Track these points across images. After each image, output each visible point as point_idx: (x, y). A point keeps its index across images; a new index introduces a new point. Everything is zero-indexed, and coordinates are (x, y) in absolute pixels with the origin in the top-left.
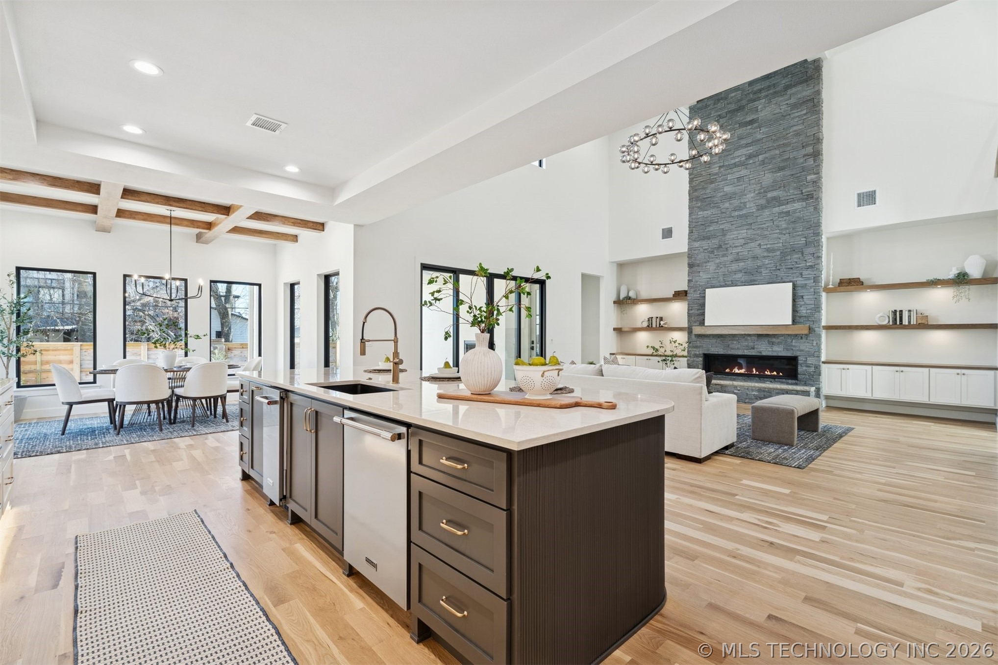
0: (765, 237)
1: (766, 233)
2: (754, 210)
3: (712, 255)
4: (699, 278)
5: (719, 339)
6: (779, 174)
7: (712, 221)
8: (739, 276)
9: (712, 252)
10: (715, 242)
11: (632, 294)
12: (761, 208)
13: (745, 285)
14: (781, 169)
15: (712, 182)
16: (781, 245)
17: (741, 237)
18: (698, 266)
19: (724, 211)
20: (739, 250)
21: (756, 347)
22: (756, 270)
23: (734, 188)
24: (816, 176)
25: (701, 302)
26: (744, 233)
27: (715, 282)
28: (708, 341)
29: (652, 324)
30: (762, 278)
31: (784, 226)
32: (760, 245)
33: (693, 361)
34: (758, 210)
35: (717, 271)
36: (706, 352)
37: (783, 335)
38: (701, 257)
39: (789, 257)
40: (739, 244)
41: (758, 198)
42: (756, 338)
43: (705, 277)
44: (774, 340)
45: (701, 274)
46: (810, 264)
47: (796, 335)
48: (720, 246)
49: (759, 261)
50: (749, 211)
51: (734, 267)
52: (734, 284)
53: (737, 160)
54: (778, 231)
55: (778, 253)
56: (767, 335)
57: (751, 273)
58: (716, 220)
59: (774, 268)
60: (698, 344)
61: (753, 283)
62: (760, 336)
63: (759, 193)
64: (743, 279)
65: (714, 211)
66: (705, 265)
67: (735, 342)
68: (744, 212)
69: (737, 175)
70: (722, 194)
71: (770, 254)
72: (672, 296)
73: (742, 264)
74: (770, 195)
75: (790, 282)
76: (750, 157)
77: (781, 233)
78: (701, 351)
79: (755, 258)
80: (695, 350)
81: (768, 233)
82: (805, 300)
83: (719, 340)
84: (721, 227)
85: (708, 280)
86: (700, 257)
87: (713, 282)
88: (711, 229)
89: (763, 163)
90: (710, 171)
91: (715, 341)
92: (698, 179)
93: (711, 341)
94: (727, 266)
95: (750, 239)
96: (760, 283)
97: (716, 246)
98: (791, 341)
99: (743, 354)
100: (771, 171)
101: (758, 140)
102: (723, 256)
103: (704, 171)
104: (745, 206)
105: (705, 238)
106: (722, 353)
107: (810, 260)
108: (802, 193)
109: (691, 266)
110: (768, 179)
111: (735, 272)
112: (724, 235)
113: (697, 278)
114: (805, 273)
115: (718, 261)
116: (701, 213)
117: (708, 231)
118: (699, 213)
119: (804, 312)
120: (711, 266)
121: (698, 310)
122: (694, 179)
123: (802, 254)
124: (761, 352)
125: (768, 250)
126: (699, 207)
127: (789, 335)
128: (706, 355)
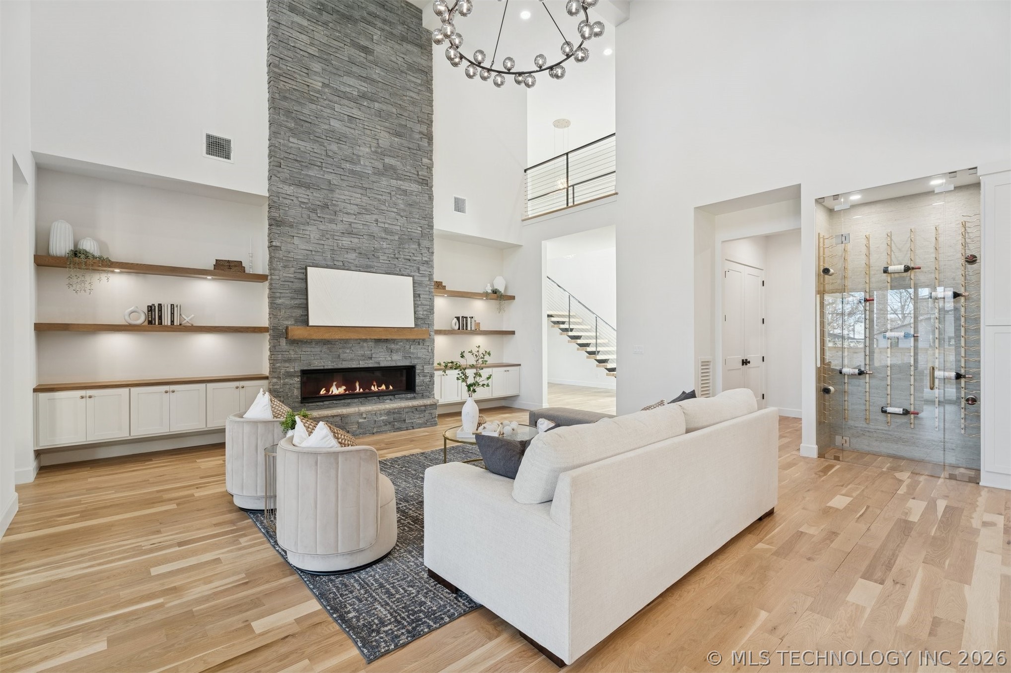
0: (382, 212)
1: (383, 207)
2: (370, 172)
3: (313, 216)
4: (293, 246)
5: (326, 346)
6: (396, 139)
7: (313, 162)
8: (352, 256)
9: (314, 211)
10: (317, 197)
11: (89, 245)
12: (378, 173)
13: (360, 271)
14: (398, 135)
15: (312, 101)
16: (398, 228)
17: (355, 202)
18: (291, 226)
19: (330, 154)
20: (351, 219)
21: (374, 356)
22: (373, 253)
23: (344, 128)
24: (429, 161)
25: (298, 285)
26: (357, 197)
27: (318, 258)
28: (309, 349)
29: (160, 318)
30: (379, 265)
31: (402, 206)
32: (377, 221)
33: (284, 384)
34: (375, 174)
35: (322, 242)
36: (306, 368)
37: (402, 340)
38: (294, 213)
39: (407, 246)
40: (352, 212)
41: (375, 157)
42: (371, 344)
43: (304, 247)
44: (393, 346)
45: (296, 241)
46: (426, 259)
47: (414, 340)
48: (326, 206)
49: (376, 243)
50: (364, 171)
51: (346, 241)
52: (345, 267)
53: (348, 90)
54: (395, 210)
55: (396, 238)
56: (386, 341)
57: (366, 255)
58: (319, 164)
59: (392, 256)
60: (293, 355)
61: (369, 270)
62: (378, 341)
63: (376, 152)
64: (356, 262)
65: (317, 148)
66: (302, 227)
67: (348, 351)
68: (358, 168)
69: (347, 111)
70: (326, 127)
71: (389, 237)
72: (212, 268)
73: (356, 240)
74: (388, 160)
75: (409, 276)
76: (363, 96)
77: (398, 214)
78: (297, 367)
79: (372, 236)
80: (287, 365)
81: (385, 208)
82: (421, 299)
83: (325, 349)
84: (327, 176)
85: (309, 253)
86: (292, 212)
87: (316, 258)
88: (311, 173)
89: (379, 113)
90: (307, 79)
91: (319, 349)
92: (290, 81)
93: (313, 350)
94: (336, 238)
95: (366, 210)
96: (378, 271)
97: (319, 203)
98: (409, 347)
99: (358, 366)
100: (388, 130)
101: (374, 80)
102: (331, 221)
103: (300, 75)
104: (359, 161)
105: (300, 184)
106: (330, 367)
107: (426, 255)
108: (418, 175)
109: (275, 223)
110: (385, 140)
111: (348, 250)
112: (332, 191)
113: (289, 245)
114: (422, 268)
115: (322, 227)
116: (295, 141)
117: (307, 175)
118: (291, 139)
119: (421, 313)
120: (313, 232)
121: (292, 298)
122: (282, 78)
123: (419, 245)
124: (379, 363)
125: (386, 230)
126: (290, 129)
127: (407, 340)
128: (304, 373)
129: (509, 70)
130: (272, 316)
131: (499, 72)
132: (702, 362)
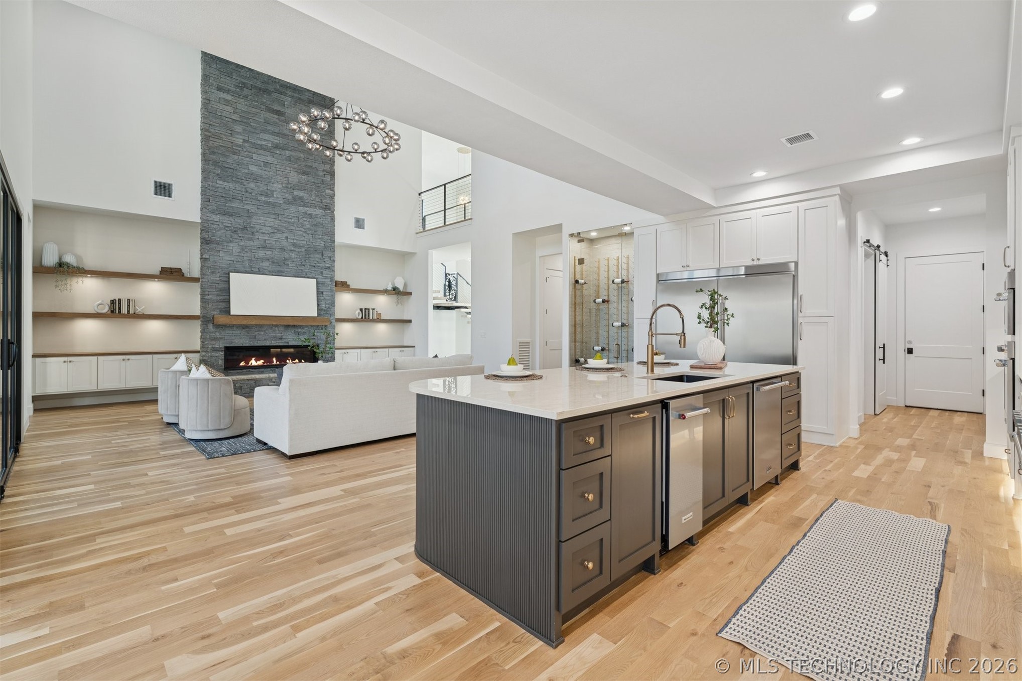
0: (291, 231)
1: (292, 228)
2: (281, 202)
3: (235, 236)
4: (218, 258)
5: (244, 330)
6: (303, 177)
7: (235, 197)
8: (266, 264)
9: (236, 232)
10: (238, 222)
11: (69, 259)
12: (288, 202)
13: (273, 275)
14: (304, 173)
15: (235, 153)
16: (305, 243)
17: (269, 225)
18: (218, 244)
19: (249, 190)
20: (266, 237)
21: (283, 337)
22: (283, 262)
23: (260, 171)
24: (331, 192)
25: (223, 285)
26: (271, 221)
27: (239, 266)
28: (231, 332)
29: (120, 308)
30: (289, 270)
31: (308, 226)
32: (287, 238)
33: (211, 356)
34: (285, 203)
35: (242, 255)
36: (228, 345)
37: (307, 326)
38: (220, 234)
39: (312, 256)
40: (266, 232)
41: (286, 191)
42: (282, 329)
43: (227, 259)
44: (300, 330)
45: (221, 254)
46: (328, 265)
47: (318, 326)
48: (246, 228)
49: (286, 254)
50: (277, 201)
51: (261, 254)
52: (260, 272)
53: (263, 143)
54: (303, 229)
55: (303, 250)
56: (294, 326)
57: (278, 263)
58: (240, 198)
59: (300, 263)
60: (218, 335)
61: (280, 274)
62: (287, 326)
63: (286, 187)
64: (270, 269)
65: (238, 187)
66: (226, 244)
67: (262, 333)
68: (271, 200)
69: (263, 159)
70: (246, 171)
71: (297, 250)
72: (158, 273)
73: (270, 253)
74: (296, 193)
75: (313, 278)
76: (277, 146)
77: (305, 232)
78: (222, 344)
79: (283, 249)
80: (214, 342)
81: (294, 228)
82: (324, 295)
83: (244, 332)
84: (246, 207)
85: (232, 262)
86: (219, 233)
87: (237, 266)
88: (234, 205)
89: (289, 159)
90: (230, 138)
91: (239, 332)
92: (217, 140)
93: (234, 332)
94: (253, 251)
95: (278, 230)
96: (287, 275)
97: (240, 226)
98: (313, 331)
99: (271, 345)
100: (297, 170)
101: (285, 135)
102: (249, 239)
103: (225, 135)
104: (273, 194)
105: (225, 214)
106: (247, 345)
107: (328, 262)
108: (322, 202)
109: (205, 242)
110: (294, 177)
111: (262, 260)
112: (250, 217)
113: (216, 257)
114: (324, 272)
115: (242, 244)
116: (221, 182)
117: (230, 207)
118: (218, 182)
119: (324, 306)
120: (235, 248)
121: (218, 295)
122: (211, 139)
123: (322, 255)
124: (288, 343)
125: (294, 245)
126: (217, 175)
127: (312, 326)
128: (227, 349)
129: (356, 151)
130: (203, 307)
131: (349, 152)
132: (520, 343)
